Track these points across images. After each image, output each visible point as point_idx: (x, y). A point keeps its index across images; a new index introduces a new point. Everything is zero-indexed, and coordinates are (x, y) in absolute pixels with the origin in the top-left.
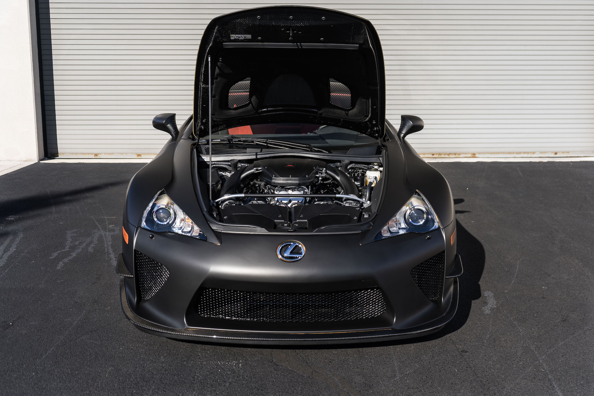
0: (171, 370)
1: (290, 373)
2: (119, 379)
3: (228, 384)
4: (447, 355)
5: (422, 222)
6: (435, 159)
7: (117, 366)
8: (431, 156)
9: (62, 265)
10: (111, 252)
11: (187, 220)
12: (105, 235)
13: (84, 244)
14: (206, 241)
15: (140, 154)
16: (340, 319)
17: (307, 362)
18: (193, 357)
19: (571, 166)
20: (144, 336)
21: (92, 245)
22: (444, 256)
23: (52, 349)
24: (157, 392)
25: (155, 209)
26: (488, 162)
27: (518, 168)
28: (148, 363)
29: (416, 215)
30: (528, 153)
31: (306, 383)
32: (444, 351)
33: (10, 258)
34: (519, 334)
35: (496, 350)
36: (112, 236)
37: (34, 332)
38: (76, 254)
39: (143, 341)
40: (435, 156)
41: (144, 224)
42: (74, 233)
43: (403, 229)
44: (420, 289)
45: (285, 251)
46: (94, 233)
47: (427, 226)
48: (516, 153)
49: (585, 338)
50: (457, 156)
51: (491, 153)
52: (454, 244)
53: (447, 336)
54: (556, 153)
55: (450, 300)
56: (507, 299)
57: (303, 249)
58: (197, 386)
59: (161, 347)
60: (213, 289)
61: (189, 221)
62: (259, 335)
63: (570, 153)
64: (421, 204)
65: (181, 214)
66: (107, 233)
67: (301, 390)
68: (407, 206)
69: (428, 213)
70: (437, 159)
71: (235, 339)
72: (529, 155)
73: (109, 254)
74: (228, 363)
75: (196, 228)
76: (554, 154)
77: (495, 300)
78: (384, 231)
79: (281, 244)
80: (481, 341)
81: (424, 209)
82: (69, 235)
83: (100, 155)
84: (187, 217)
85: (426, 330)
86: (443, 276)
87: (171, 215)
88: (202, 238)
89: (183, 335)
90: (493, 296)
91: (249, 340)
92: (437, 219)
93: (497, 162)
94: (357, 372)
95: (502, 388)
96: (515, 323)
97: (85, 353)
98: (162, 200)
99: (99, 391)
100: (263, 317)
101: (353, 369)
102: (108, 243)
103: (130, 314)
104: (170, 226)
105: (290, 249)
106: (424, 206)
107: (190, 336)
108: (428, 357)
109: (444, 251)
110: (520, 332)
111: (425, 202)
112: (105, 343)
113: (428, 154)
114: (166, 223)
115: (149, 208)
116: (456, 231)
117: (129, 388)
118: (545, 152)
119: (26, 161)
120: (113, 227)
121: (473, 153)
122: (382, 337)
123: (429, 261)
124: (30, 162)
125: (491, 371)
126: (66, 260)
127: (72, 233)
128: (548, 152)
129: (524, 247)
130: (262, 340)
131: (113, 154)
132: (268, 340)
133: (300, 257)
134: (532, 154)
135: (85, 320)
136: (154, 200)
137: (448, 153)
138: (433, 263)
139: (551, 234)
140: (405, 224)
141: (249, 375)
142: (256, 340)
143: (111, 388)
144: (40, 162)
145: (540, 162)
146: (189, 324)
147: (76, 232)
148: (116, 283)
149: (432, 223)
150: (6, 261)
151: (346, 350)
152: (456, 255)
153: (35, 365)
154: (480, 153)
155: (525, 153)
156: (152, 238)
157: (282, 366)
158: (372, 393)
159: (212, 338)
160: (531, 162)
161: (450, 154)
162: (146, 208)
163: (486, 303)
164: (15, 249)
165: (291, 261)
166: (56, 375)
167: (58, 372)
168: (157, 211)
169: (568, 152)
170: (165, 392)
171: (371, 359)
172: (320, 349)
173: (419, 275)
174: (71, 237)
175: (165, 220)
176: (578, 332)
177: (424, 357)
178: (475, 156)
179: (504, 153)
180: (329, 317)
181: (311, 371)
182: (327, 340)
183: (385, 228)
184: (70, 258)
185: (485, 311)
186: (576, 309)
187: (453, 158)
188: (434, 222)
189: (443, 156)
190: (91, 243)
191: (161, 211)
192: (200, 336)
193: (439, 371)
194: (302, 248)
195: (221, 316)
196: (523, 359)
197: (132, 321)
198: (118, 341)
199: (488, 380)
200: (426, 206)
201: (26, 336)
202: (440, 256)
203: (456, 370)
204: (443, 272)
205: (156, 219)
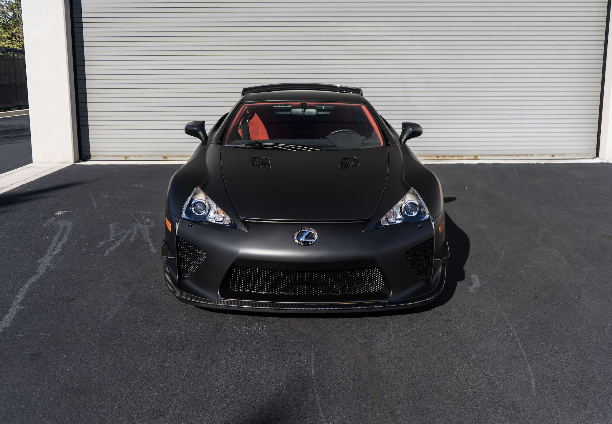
0: (208, 333)
1: (304, 336)
2: (167, 339)
3: (254, 343)
4: (434, 323)
5: (415, 214)
6: (439, 161)
7: (164, 329)
8: (436, 158)
9: (109, 252)
10: (150, 241)
11: (220, 212)
12: (143, 227)
13: (126, 235)
14: (236, 228)
15: (166, 156)
16: (346, 293)
17: (318, 328)
18: (225, 324)
19: (565, 168)
20: (184, 308)
21: (133, 236)
22: (434, 242)
23: (110, 317)
24: (198, 348)
25: (193, 202)
26: (488, 164)
27: (515, 170)
28: (189, 327)
29: (410, 208)
30: (527, 155)
31: (318, 343)
32: (432, 320)
33: (64, 246)
34: (496, 308)
35: (476, 319)
36: (149, 228)
37: (93, 304)
38: (120, 243)
39: (184, 312)
40: (440, 158)
41: (184, 215)
42: (115, 225)
43: (399, 219)
44: (413, 269)
45: (301, 237)
46: (133, 226)
47: (419, 217)
48: (515, 156)
49: (551, 311)
50: (460, 158)
51: (492, 155)
52: (442, 232)
53: (435, 309)
54: (553, 156)
55: (438, 279)
56: (490, 281)
57: (316, 235)
58: (230, 344)
59: (198, 316)
60: (241, 268)
61: (222, 213)
62: (279, 305)
63: (566, 156)
64: (415, 198)
65: (214, 207)
66: (145, 226)
67: (314, 348)
68: (403, 201)
69: (421, 206)
70: (441, 161)
71: (260, 308)
72: (528, 158)
73: (148, 243)
74: (254, 328)
75: (228, 218)
76: (551, 156)
77: (480, 281)
78: (383, 221)
79: (298, 231)
80: (464, 313)
81: (417, 203)
82: (112, 227)
83: (129, 157)
84: (220, 209)
85: (417, 302)
86: (432, 259)
87: (206, 207)
88: (233, 226)
89: (218, 305)
90: (478, 279)
91: (271, 309)
92: (427, 211)
93: (497, 163)
94: (359, 335)
95: (477, 348)
96: (495, 299)
97: (137, 320)
98: (198, 195)
99: (152, 347)
100: (283, 291)
101: (356, 333)
102: (146, 234)
103: (173, 288)
104: (205, 217)
105: (305, 235)
106: (417, 201)
107: (223, 306)
108: (419, 325)
109: (433, 238)
110: (497, 307)
111: (418, 198)
112: (152, 313)
113: (433, 156)
114: (202, 214)
115: (188, 202)
116: (444, 221)
117: (175, 345)
118: (543, 155)
119: (63, 163)
120: (149, 221)
121: (475, 155)
122: (380, 307)
123: (420, 246)
124: (66, 164)
125: (469, 335)
126: (112, 248)
127: (114, 226)
128: (545, 154)
129: (511, 238)
130: (282, 309)
131: (141, 156)
132: (287, 309)
133: (313, 241)
134: (531, 156)
135: (134, 295)
136: (192, 195)
137: (452, 155)
138: (423, 247)
139: (536, 228)
140: (401, 216)
141: (271, 336)
142: (277, 309)
143: (161, 345)
144: (76, 164)
145: (537, 164)
146: (223, 296)
147: (118, 225)
148: (156, 267)
149: (423, 215)
150: (61, 249)
151: (351, 319)
152: (444, 242)
153: (97, 328)
154: (481, 155)
155: (524, 155)
156: (191, 226)
157: (298, 330)
158: (370, 350)
159: (243, 307)
160: (529, 164)
161: (454, 156)
162: (185, 202)
163: (471, 284)
164: (67, 239)
165: (306, 245)
166: (116, 336)
167: (117, 334)
168: (195, 204)
169: (565, 155)
170: (204, 348)
171: (371, 326)
172: (330, 318)
173: (411, 257)
174: (114, 229)
175: (201, 212)
176: (546, 306)
177: (415, 324)
178: (477, 158)
179: (504, 155)
180: (337, 292)
181: (322, 334)
182: (335, 310)
183: (384, 218)
184: (115, 246)
185: (470, 290)
186: (548, 289)
187: (456, 160)
188: (425, 214)
189: (447, 158)
190: (131, 234)
191: (198, 204)
192: (231, 305)
193: (427, 334)
194: (314, 234)
195: (248, 290)
196: (497, 326)
197: (175, 294)
198: (163, 311)
199: (466, 342)
200: (419, 201)
201: (87, 307)
202: (429, 243)
203: (441, 334)
204: (433, 256)
205: (194, 211)
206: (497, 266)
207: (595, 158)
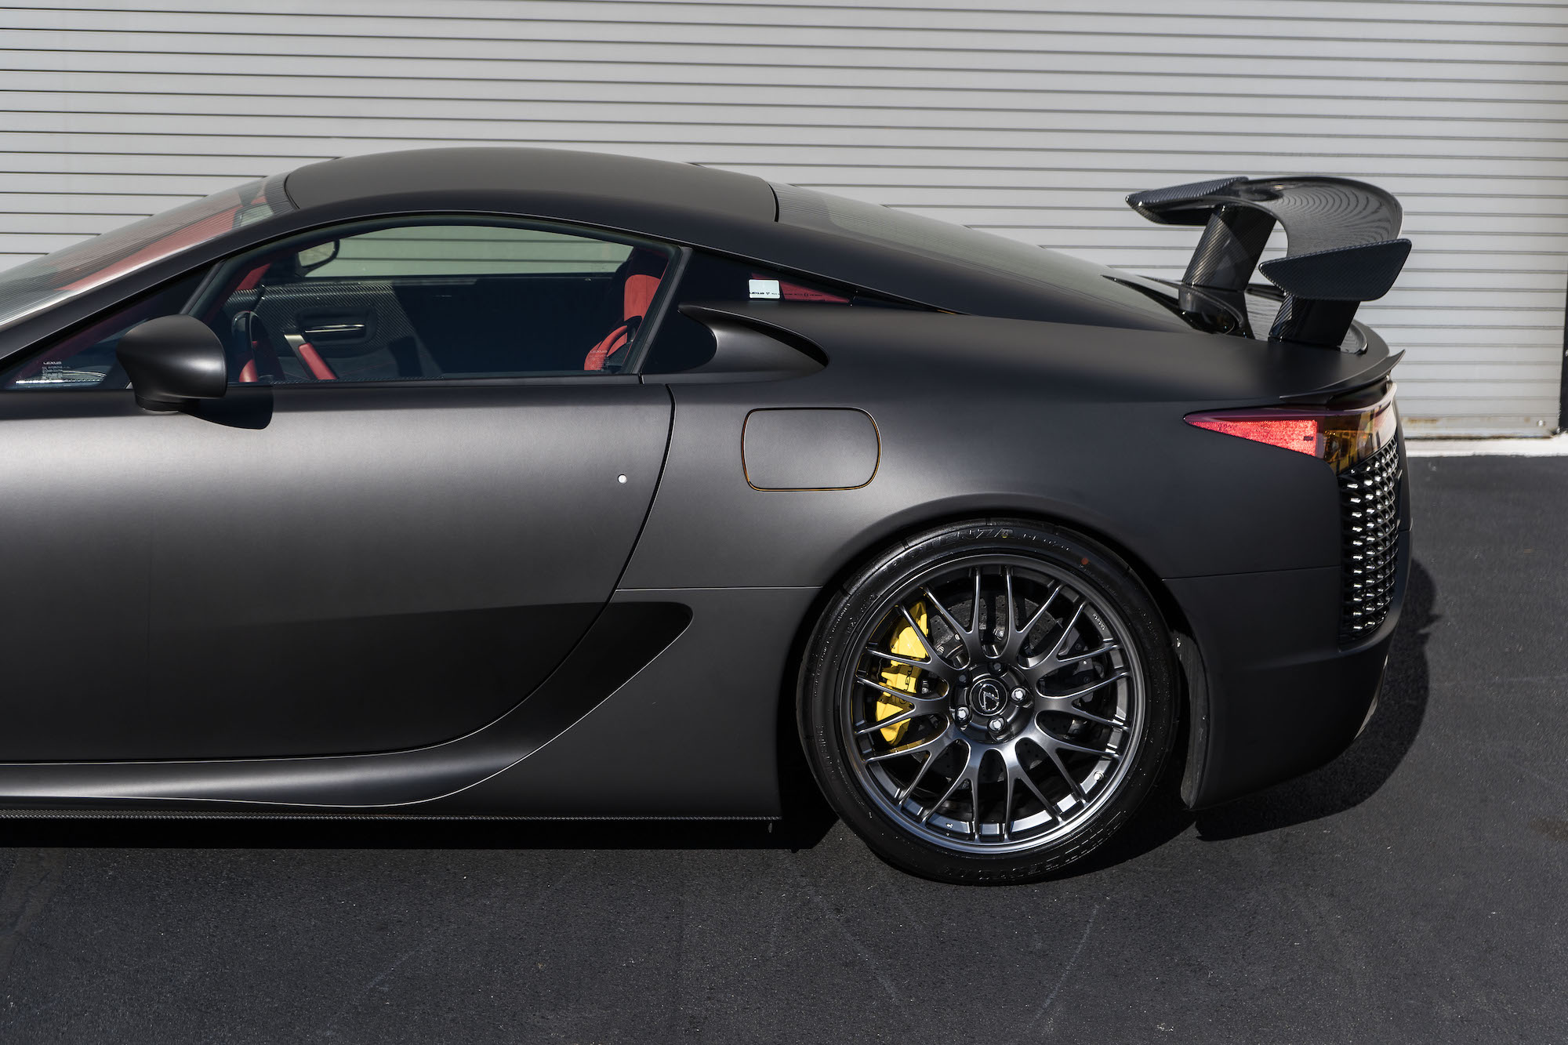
206: (1052, 996)
207: (1554, 433)
